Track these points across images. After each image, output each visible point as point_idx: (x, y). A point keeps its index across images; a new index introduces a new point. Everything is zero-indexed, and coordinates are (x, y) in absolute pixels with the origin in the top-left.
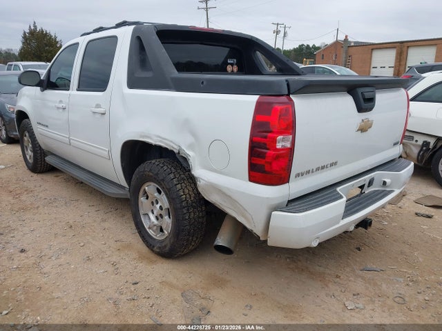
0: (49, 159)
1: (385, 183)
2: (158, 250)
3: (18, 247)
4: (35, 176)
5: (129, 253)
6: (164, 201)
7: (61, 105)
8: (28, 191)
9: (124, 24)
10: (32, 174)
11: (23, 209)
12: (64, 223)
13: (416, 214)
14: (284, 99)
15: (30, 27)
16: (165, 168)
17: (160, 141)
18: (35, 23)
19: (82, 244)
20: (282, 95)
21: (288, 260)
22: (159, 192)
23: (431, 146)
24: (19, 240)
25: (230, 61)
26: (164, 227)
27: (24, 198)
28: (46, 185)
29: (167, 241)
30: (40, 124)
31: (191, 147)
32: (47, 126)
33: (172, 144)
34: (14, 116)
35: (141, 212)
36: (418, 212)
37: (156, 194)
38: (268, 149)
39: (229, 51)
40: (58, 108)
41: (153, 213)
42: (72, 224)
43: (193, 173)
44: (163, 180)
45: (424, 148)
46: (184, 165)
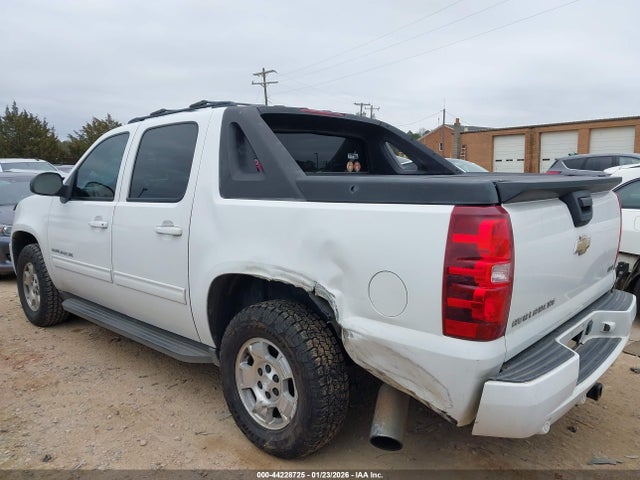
0: (69, 305)
1: (607, 328)
2: (271, 447)
3: (39, 451)
4: (41, 330)
5: (222, 453)
6: (283, 367)
7: (99, 223)
8: (36, 356)
9: (202, 105)
10: (36, 329)
11: (33, 386)
12: (105, 407)
13: (632, 370)
14: (493, 210)
15: (7, 109)
16: (285, 314)
17: (281, 275)
18: (15, 103)
19: (143, 442)
20: (490, 205)
21: (474, 453)
22: (274, 353)
23: (631, 269)
24: (37, 441)
25: (350, 157)
26: (281, 409)
27: (31, 367)
28: (62, 348)
29: (290, 433)
30: (58, 251)
31: (336, 282)
32: (71, 255)
33: (302, 279)
34: (9, 240)
35: (240, 386)
36: (634, 366)
37: (268, 357)
38: (476, 285)
39: (345, 142)
40: (94, 227)
41: (261, 387)
42: (119, 409)
43: (339, 322)
44: (283, 334)
45: (621, 273)
46: (324, 310)
